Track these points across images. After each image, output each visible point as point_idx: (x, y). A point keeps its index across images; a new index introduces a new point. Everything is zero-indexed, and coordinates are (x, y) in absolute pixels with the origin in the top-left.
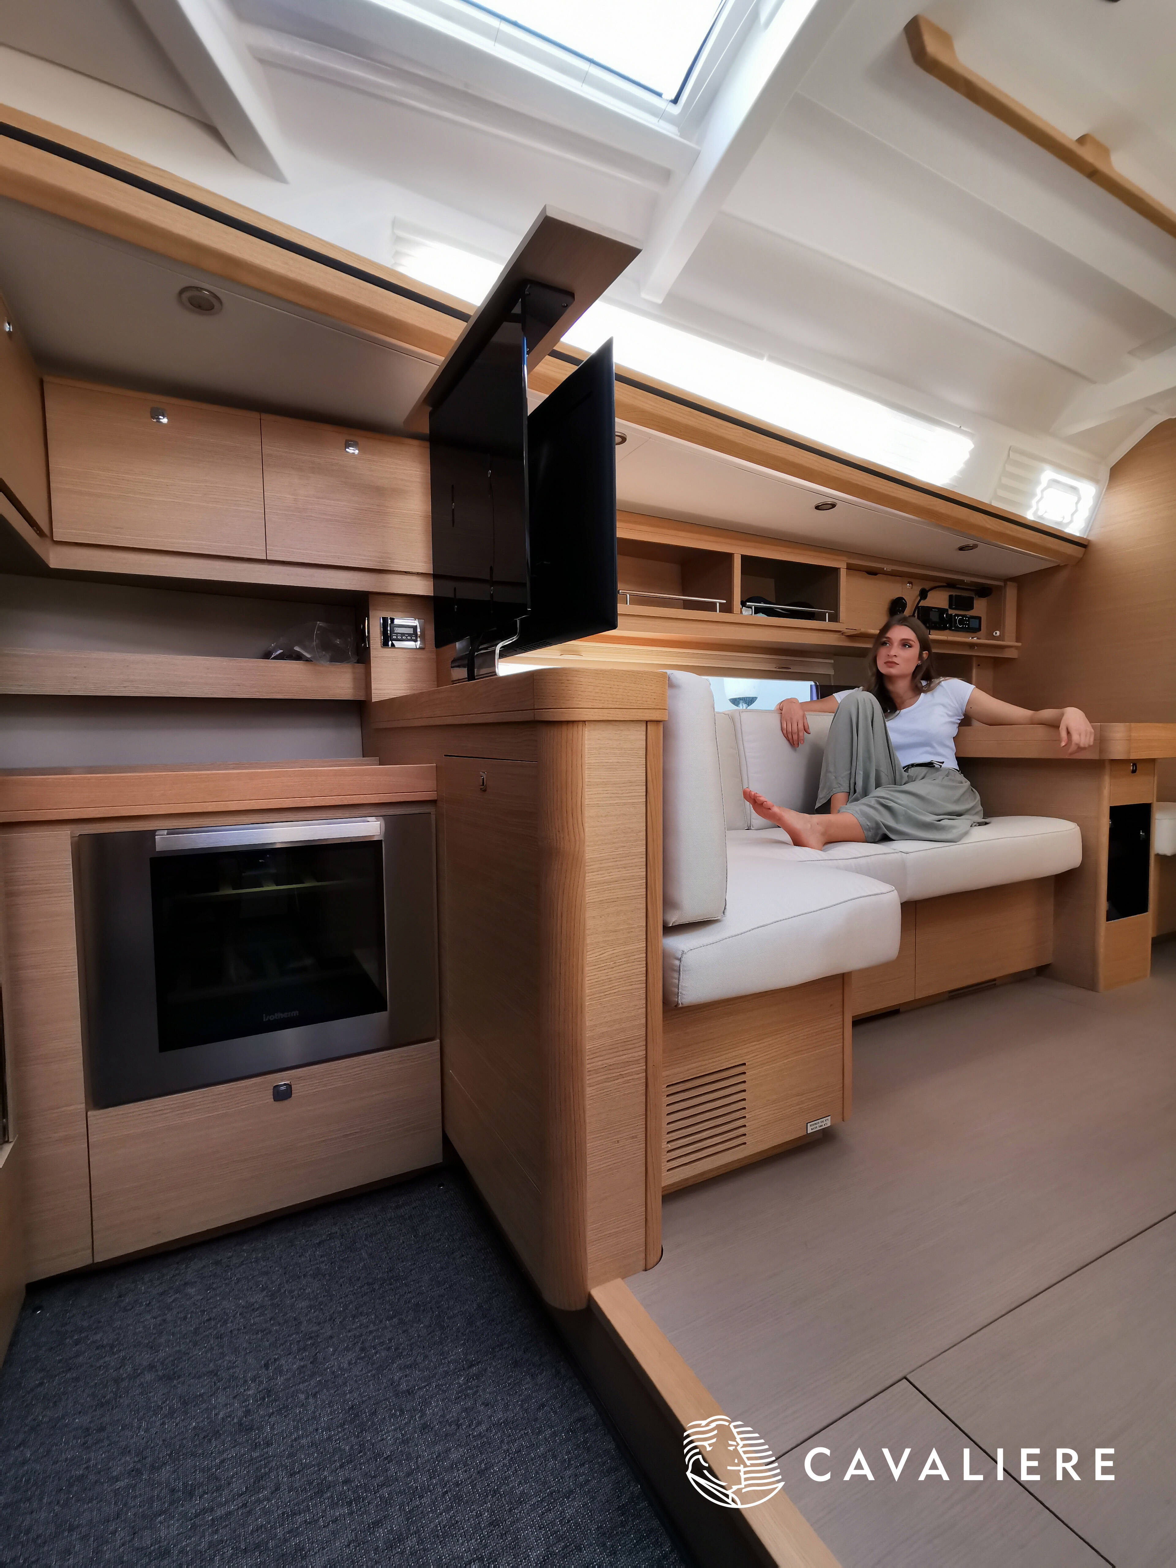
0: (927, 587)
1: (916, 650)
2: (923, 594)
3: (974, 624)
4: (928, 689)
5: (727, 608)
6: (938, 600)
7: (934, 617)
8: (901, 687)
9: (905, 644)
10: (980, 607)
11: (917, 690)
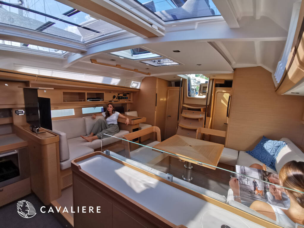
0: (119, 93)
1: (112, 108)
2: (119, 94)
3: (127, 98)
4: (114, 113)
5: (85, 101)
6: (121, 95)
7: (120, 98)
8: (111, 112)
9: (111, 107)
10: (128, 96)
11: (113, 113)
